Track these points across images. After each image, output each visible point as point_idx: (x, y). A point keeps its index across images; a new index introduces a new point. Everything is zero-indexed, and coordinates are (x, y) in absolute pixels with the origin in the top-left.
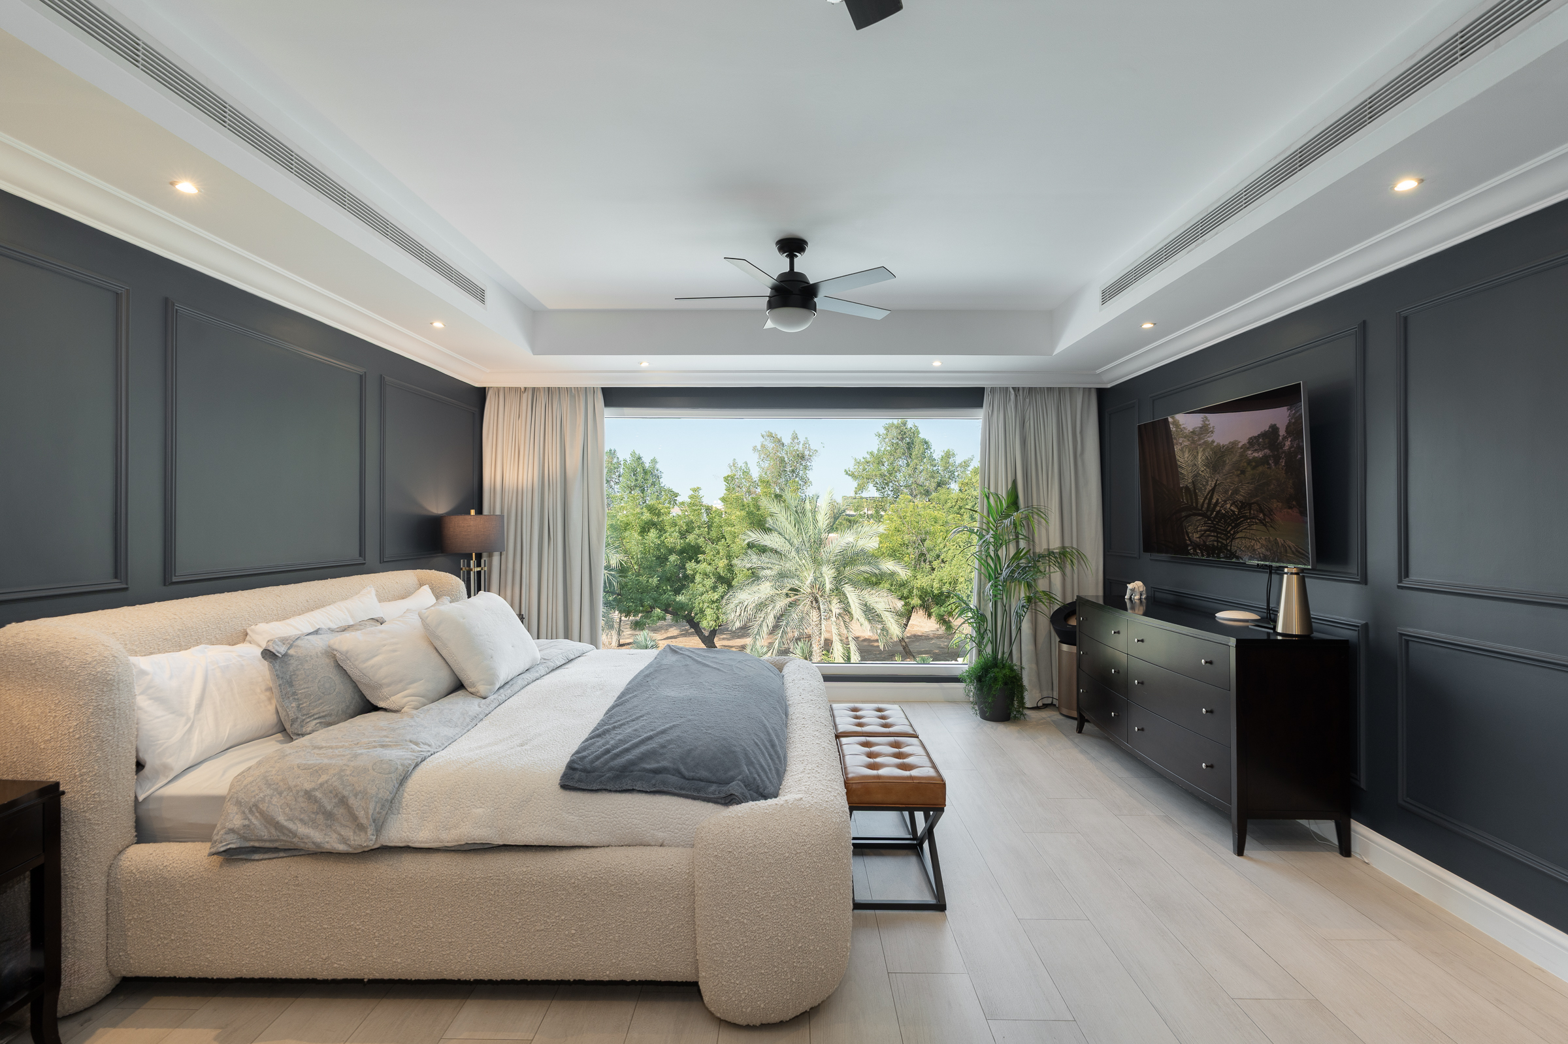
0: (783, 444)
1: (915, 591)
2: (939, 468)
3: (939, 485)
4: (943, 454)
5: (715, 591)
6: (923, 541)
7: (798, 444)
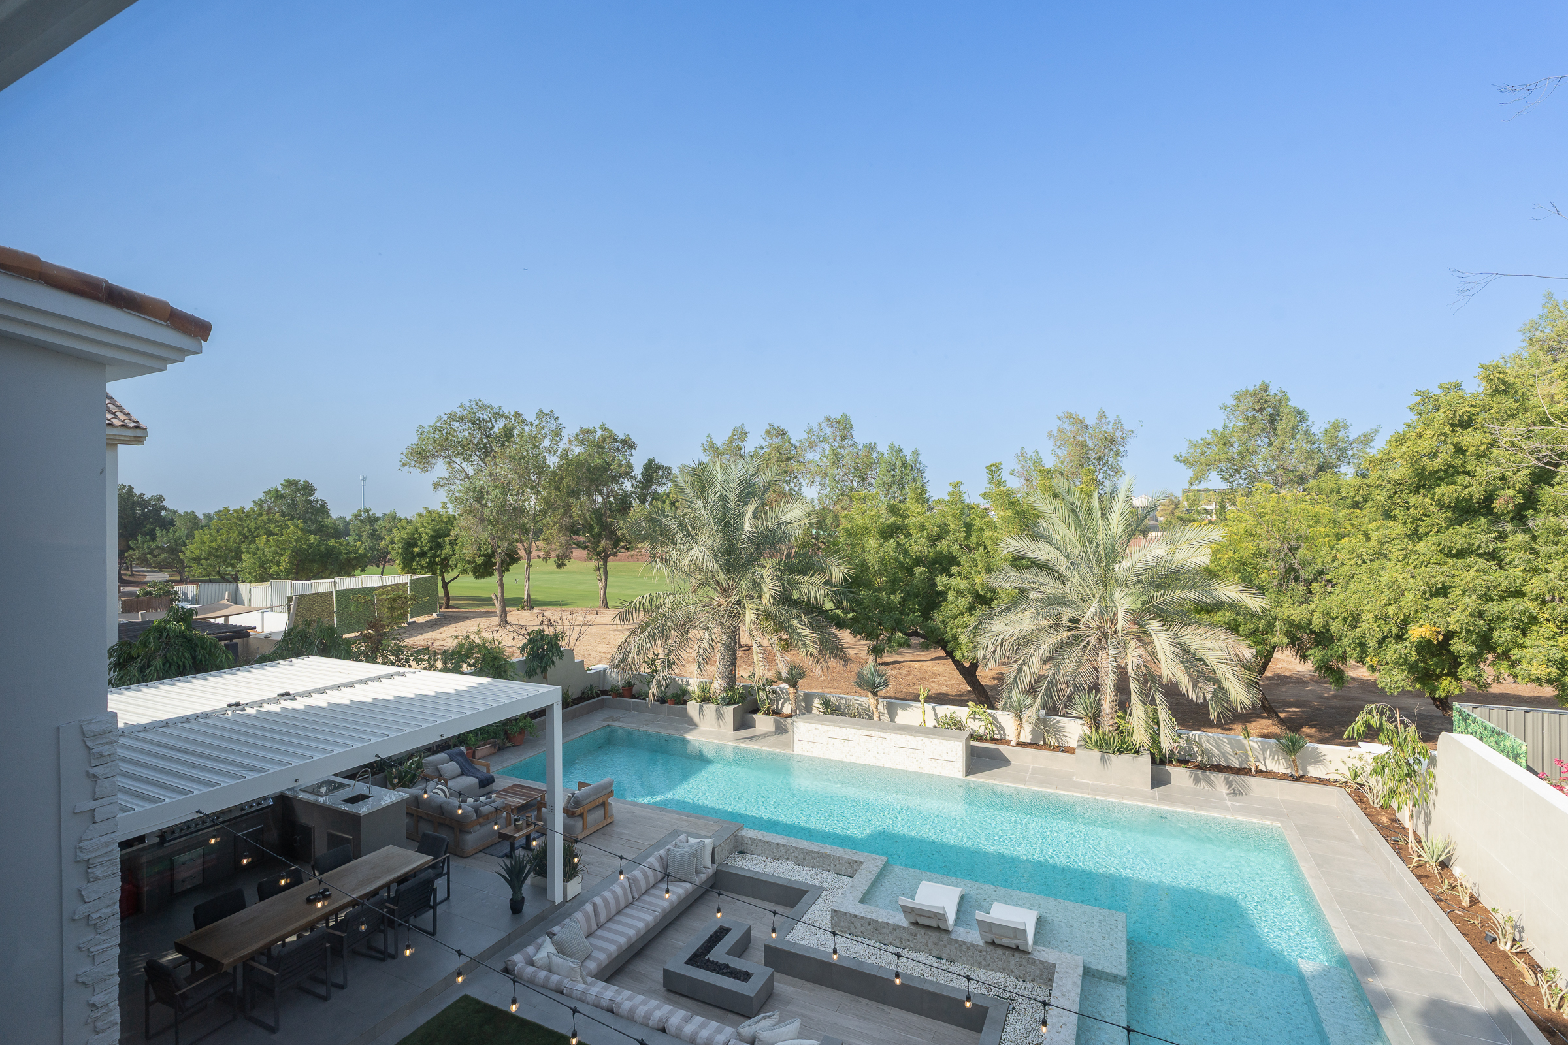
0: (1087, 426)
1: (1278, 624)
2: (1321, 446)
3: (1321, 468)
4: (1327, 426)
5: (971, 615)
6: (1293, 550)
7: (1107, 424)
